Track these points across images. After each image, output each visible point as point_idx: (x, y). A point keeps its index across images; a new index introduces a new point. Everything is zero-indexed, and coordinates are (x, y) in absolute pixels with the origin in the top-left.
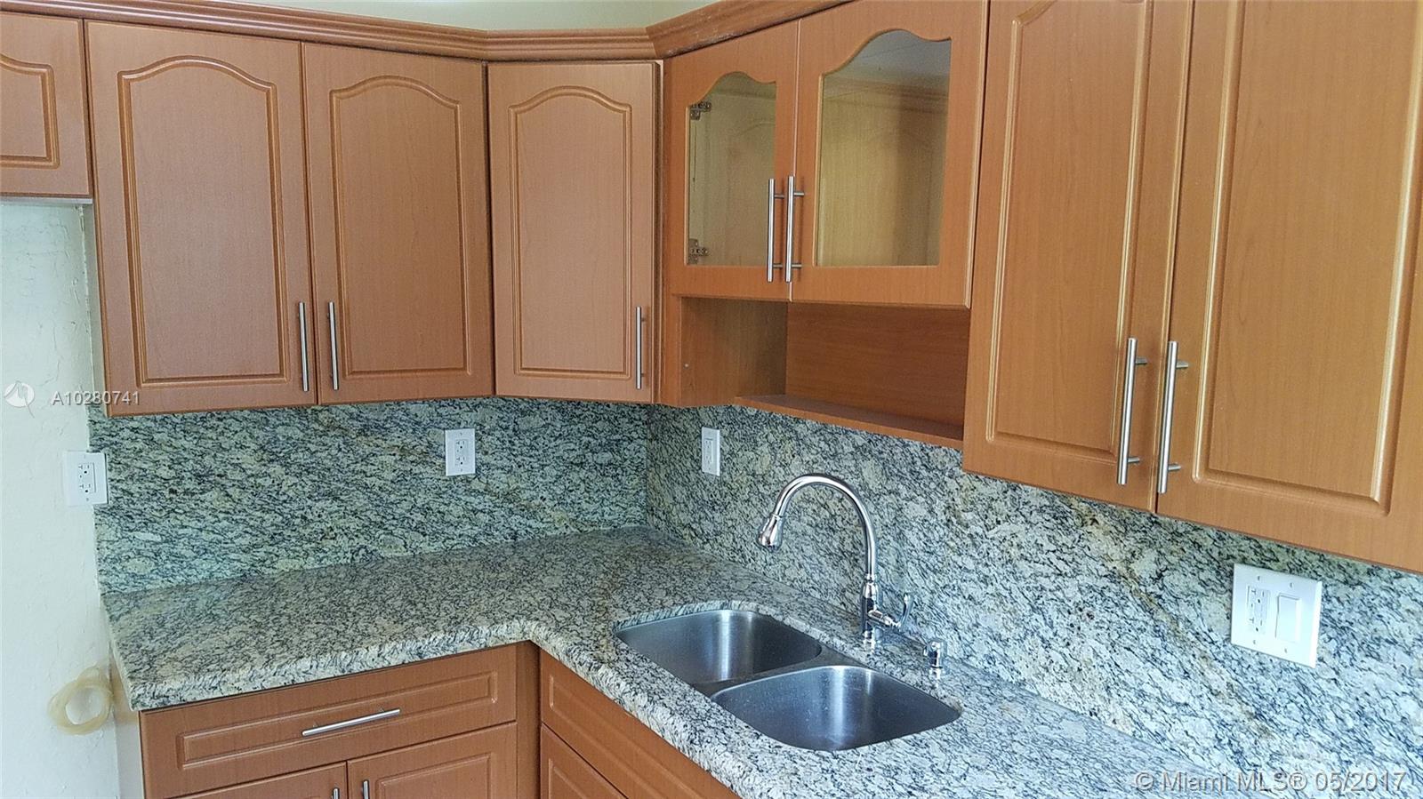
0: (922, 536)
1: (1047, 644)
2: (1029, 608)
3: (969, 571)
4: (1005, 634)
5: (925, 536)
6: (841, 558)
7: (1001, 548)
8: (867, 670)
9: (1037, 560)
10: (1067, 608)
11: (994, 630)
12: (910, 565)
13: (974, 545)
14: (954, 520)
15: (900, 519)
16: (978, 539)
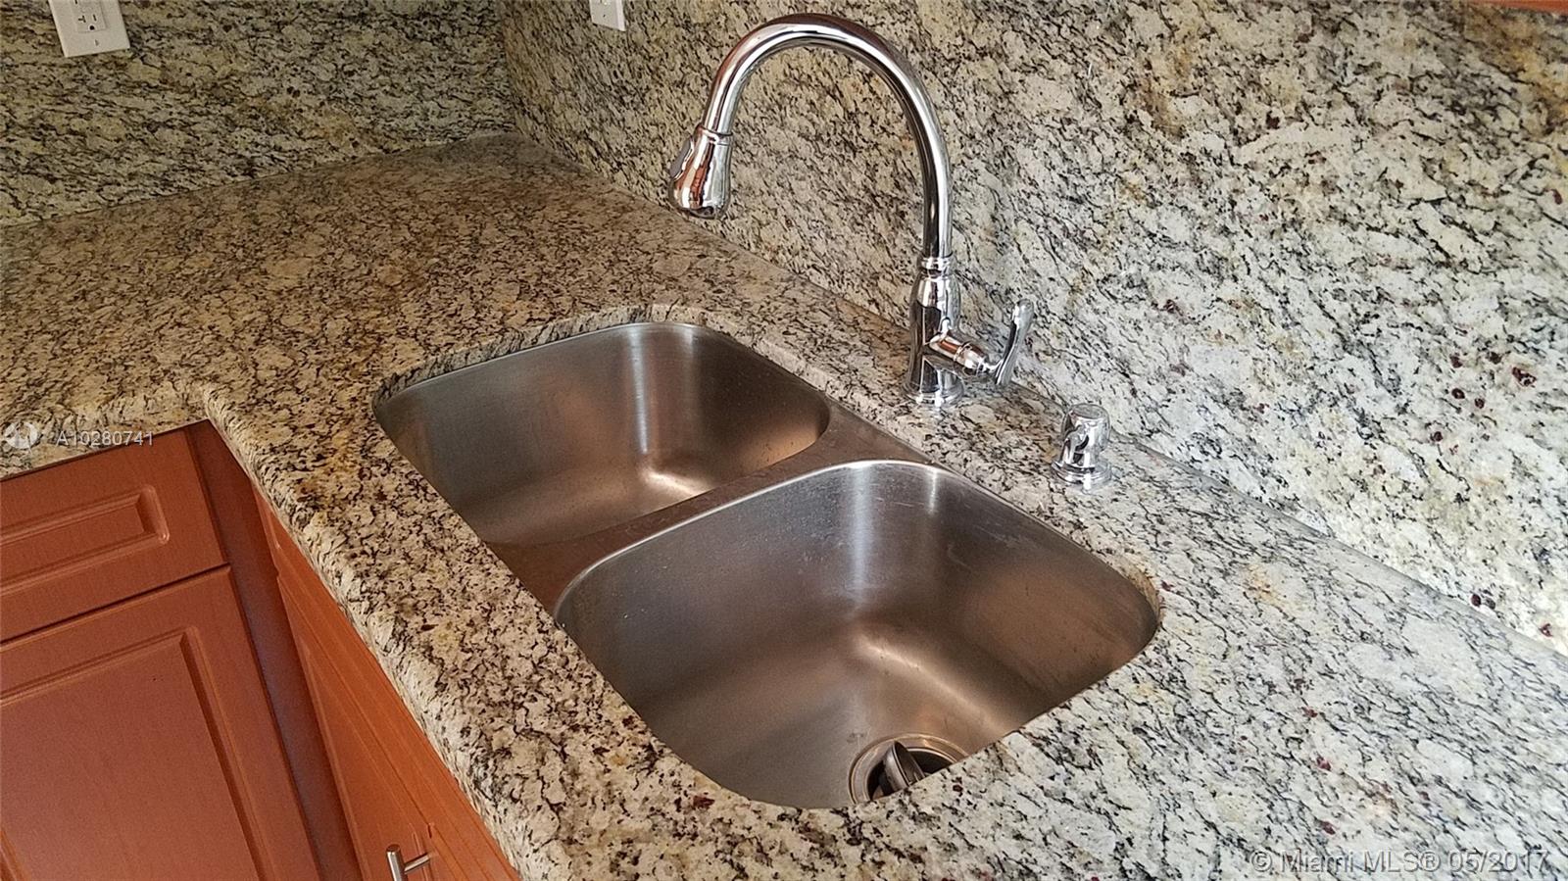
0: (1057, 160)
1: (1371, 429)
2: (1333, 340)
3: (1172, 246)
4: (1254, 395)
5: (1066, 159)
6: (869, 209)
7: (1273, 189)
8: (929, 468)
9: (1378, 222)
10: (1453, 350)
11: (1226, 383)
12: (1023, 226)
13: (1198, 182)
14: (1145, 118)
15: (1004, 120)
16: (1210, 167)
